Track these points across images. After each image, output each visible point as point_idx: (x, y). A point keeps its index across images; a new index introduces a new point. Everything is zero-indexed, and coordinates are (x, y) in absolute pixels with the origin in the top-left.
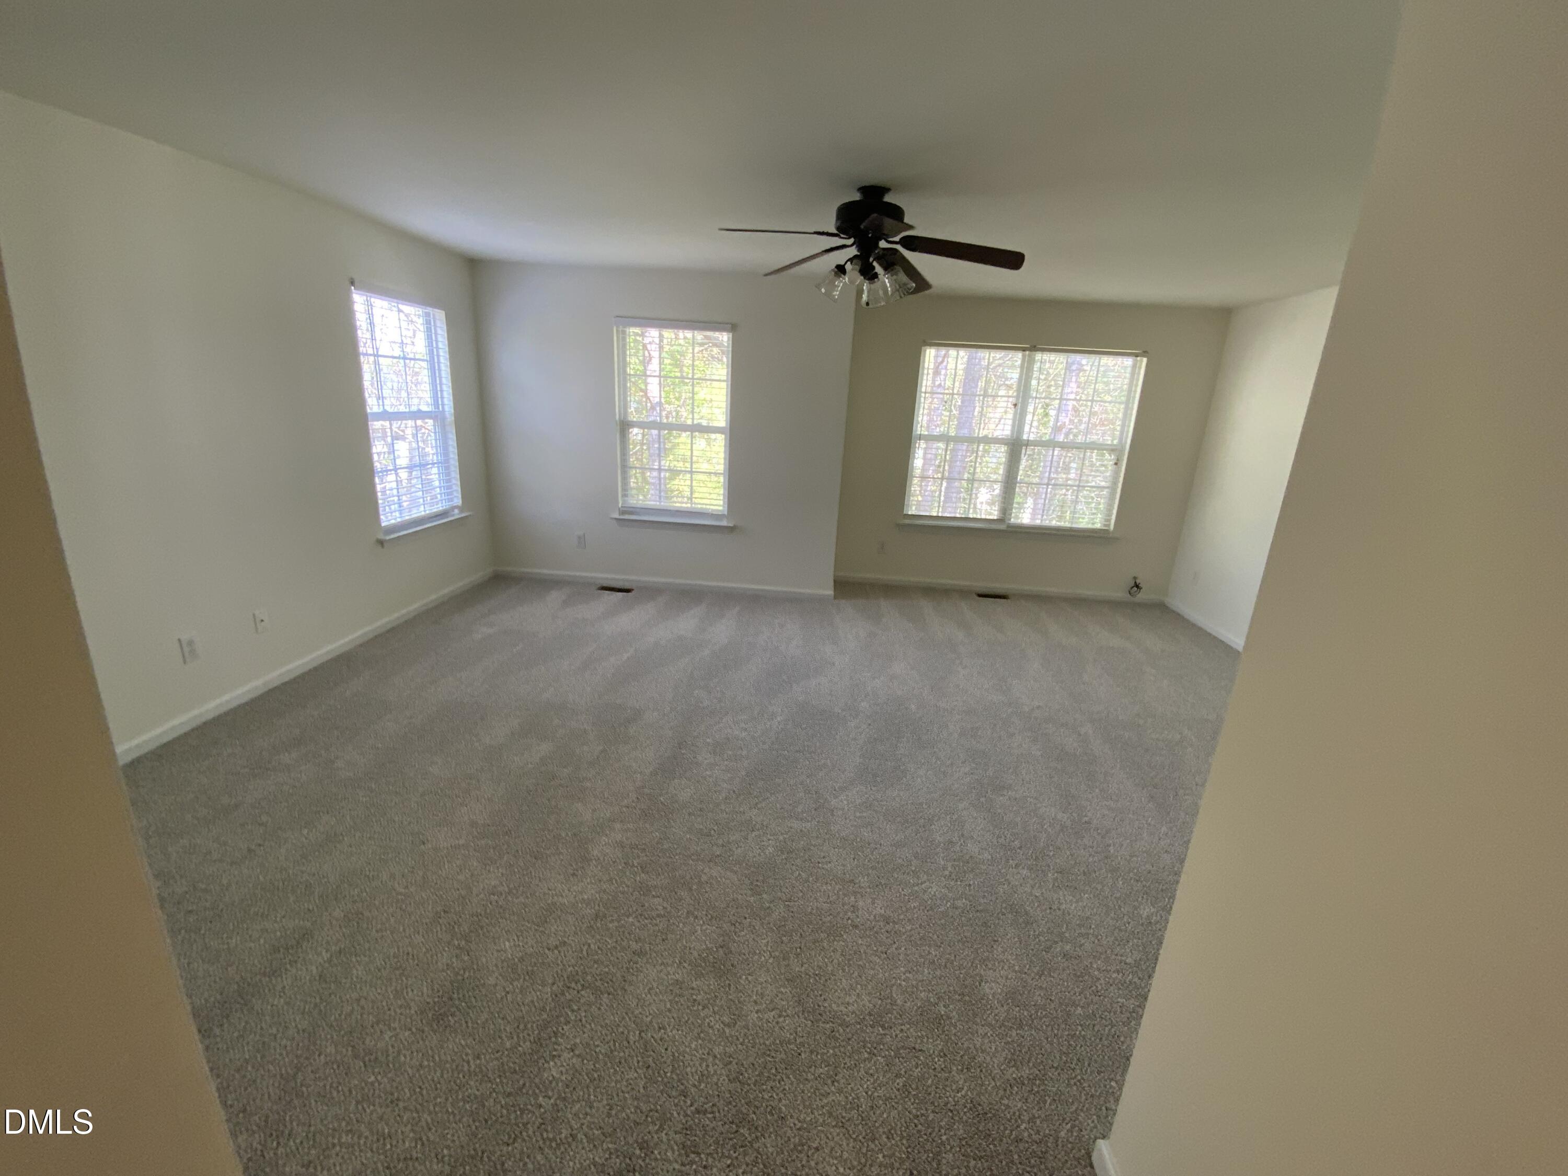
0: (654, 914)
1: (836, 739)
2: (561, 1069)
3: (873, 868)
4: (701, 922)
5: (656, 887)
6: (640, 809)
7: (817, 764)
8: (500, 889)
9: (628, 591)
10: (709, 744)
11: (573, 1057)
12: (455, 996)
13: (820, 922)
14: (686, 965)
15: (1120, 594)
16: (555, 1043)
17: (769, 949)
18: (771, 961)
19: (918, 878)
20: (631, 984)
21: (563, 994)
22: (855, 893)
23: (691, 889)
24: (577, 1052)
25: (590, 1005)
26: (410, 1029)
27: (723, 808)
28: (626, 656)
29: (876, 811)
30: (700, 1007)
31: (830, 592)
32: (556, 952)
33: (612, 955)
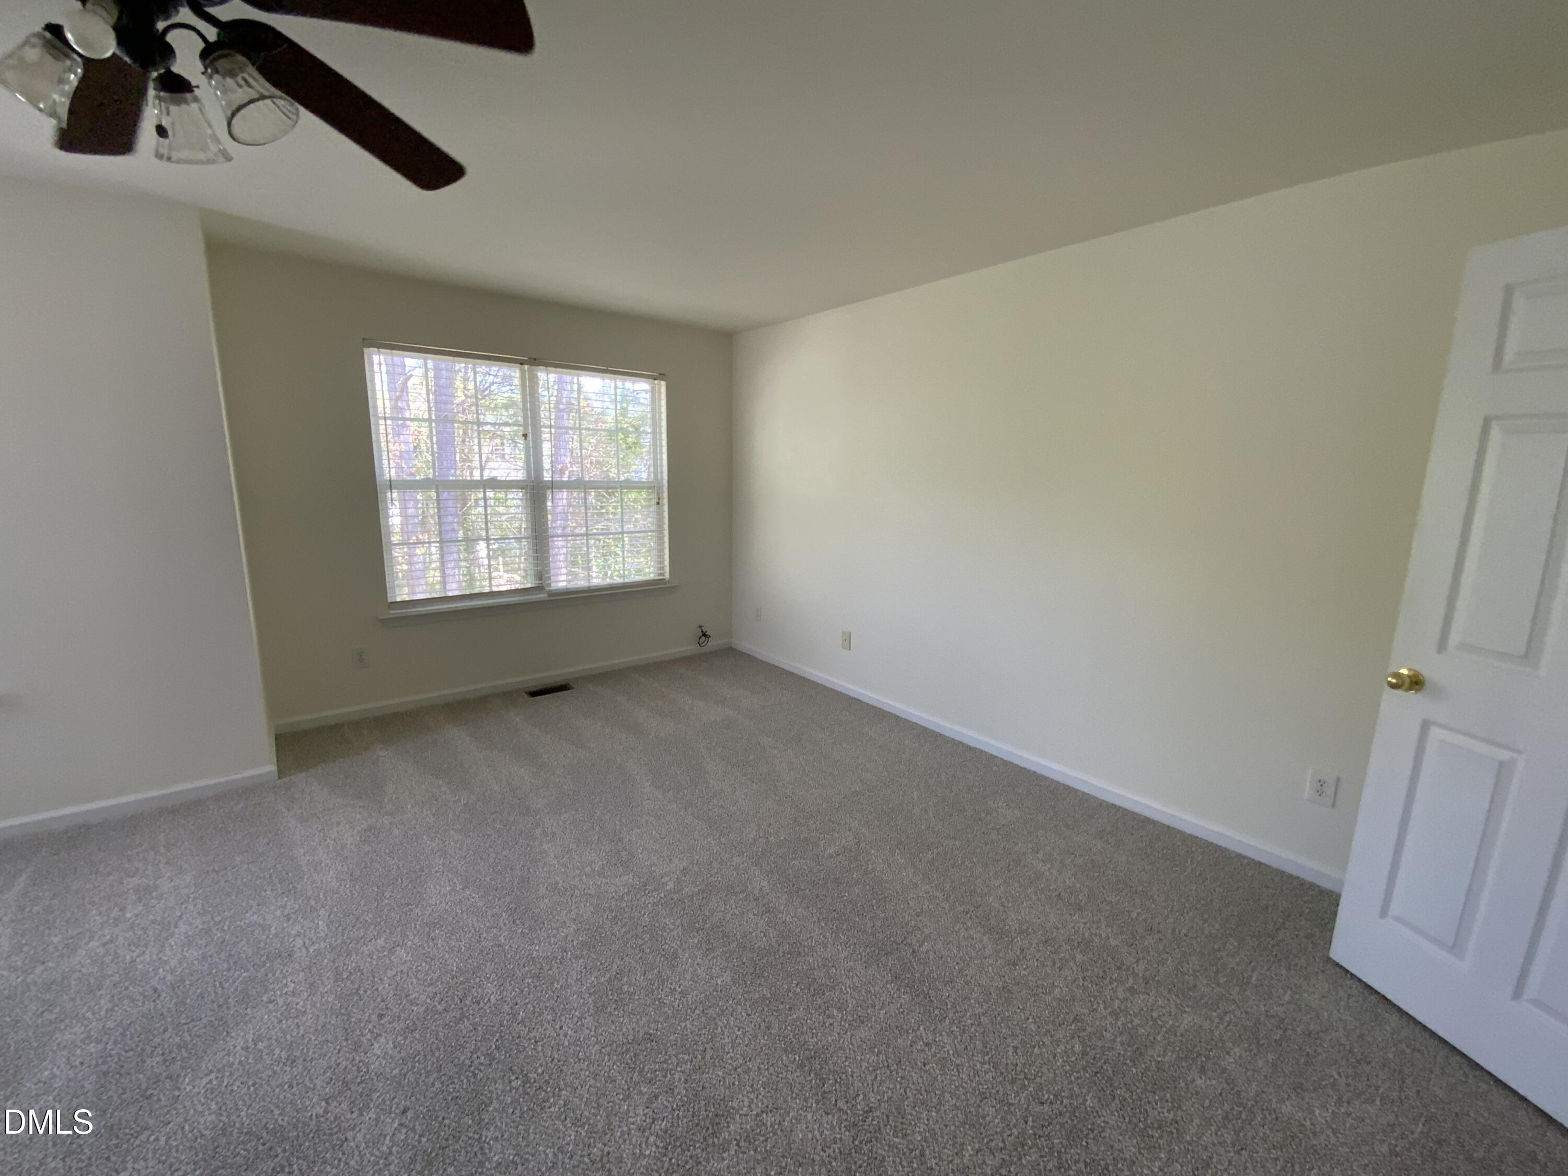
15: (689, 648)
31: (271, 766)
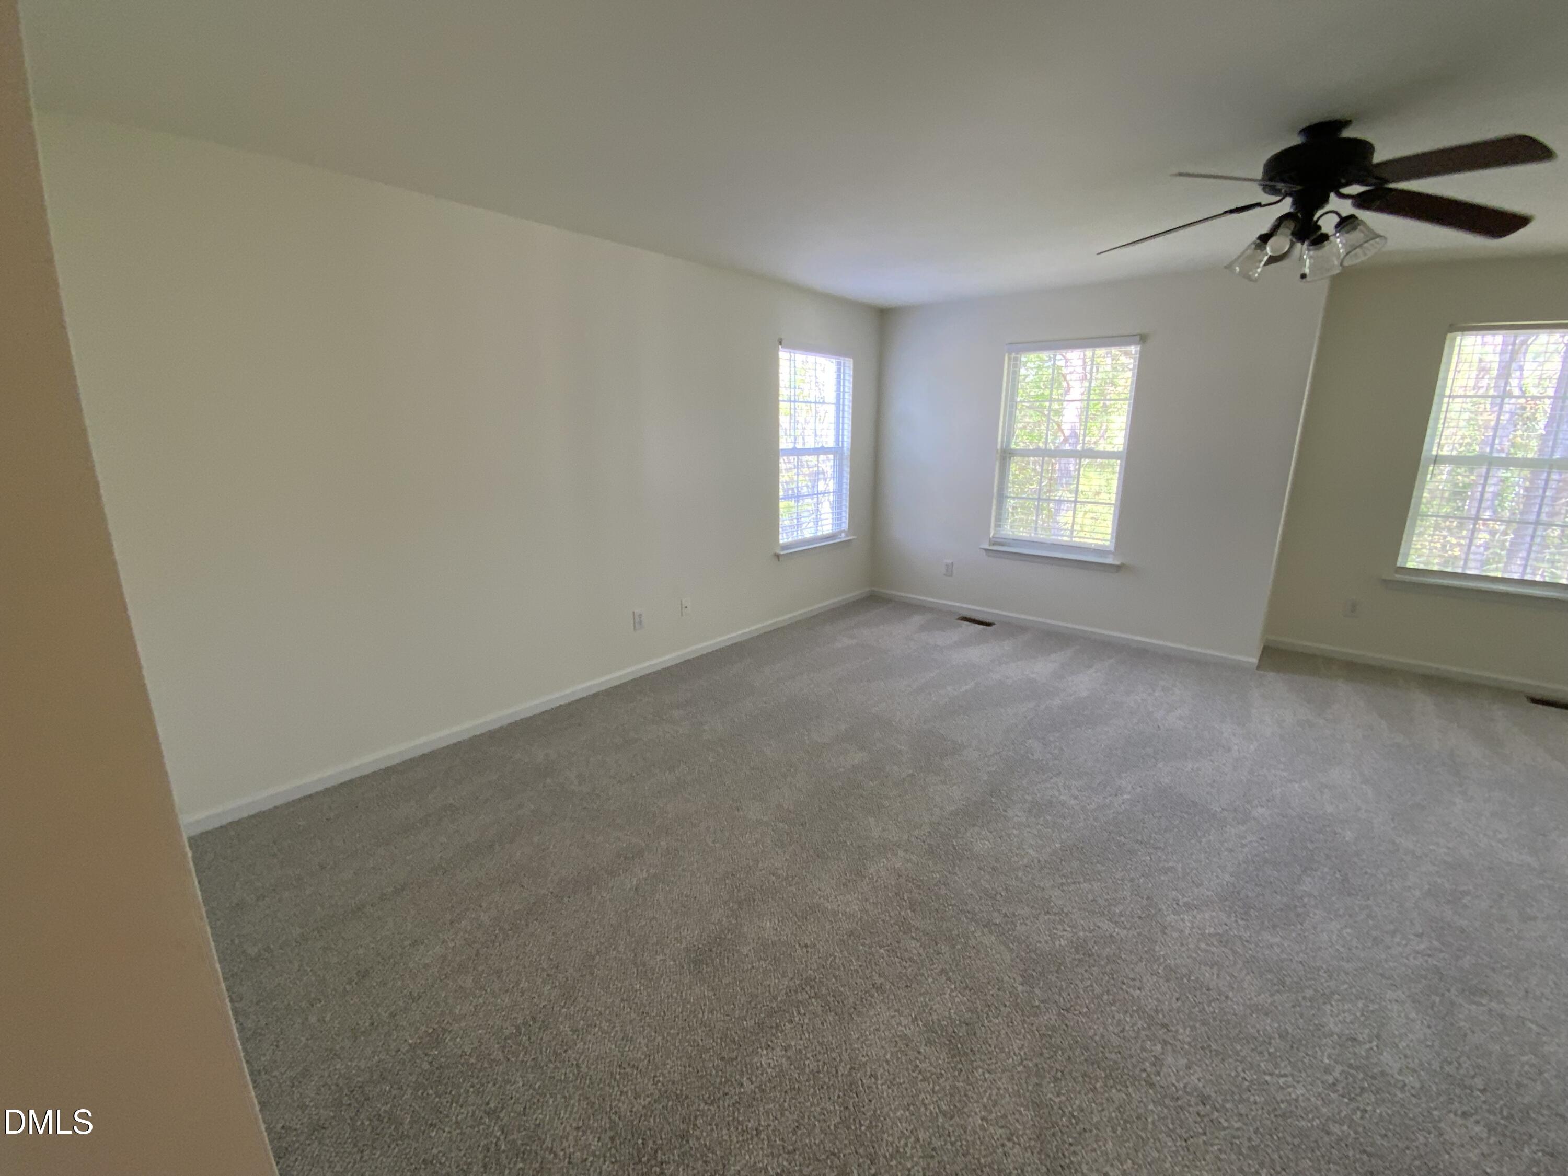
0: (906, 955)
1: (1200, 842)
2: (771, 1061)
3: (1204, 1023)
4: (953, 987)
5: (917, 929)
6: (929, 844)
7: (1161, 865)
8: (780, 872)
9: (989, 624)
10: (1026, 801)
11: (783, 1056)
12: (714, 949)
13: (1100, 1055)
14: (921, 1023)
16: (773, 1035)
17: (1022, 1053)
18: (1020, 1069)
19: (1276, 1066)
20: (860, 1014)
21: (796, 992)
22: (1165, 1043)
23: (954, 947)
24: (789, 1054)
25: (815, 1014)
26: (675, 961)
27: (1020, 875)
28: (964, 688)
29: (1235, 952)
30: (920, 1077)
31: (1255, 660)
32: (805, 950)
33: (852, 978)
